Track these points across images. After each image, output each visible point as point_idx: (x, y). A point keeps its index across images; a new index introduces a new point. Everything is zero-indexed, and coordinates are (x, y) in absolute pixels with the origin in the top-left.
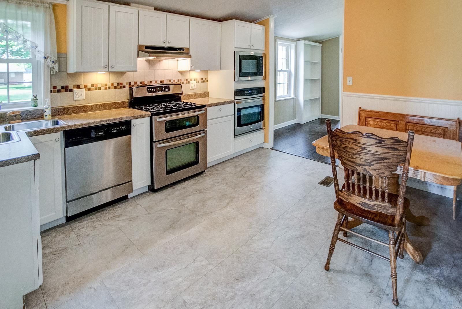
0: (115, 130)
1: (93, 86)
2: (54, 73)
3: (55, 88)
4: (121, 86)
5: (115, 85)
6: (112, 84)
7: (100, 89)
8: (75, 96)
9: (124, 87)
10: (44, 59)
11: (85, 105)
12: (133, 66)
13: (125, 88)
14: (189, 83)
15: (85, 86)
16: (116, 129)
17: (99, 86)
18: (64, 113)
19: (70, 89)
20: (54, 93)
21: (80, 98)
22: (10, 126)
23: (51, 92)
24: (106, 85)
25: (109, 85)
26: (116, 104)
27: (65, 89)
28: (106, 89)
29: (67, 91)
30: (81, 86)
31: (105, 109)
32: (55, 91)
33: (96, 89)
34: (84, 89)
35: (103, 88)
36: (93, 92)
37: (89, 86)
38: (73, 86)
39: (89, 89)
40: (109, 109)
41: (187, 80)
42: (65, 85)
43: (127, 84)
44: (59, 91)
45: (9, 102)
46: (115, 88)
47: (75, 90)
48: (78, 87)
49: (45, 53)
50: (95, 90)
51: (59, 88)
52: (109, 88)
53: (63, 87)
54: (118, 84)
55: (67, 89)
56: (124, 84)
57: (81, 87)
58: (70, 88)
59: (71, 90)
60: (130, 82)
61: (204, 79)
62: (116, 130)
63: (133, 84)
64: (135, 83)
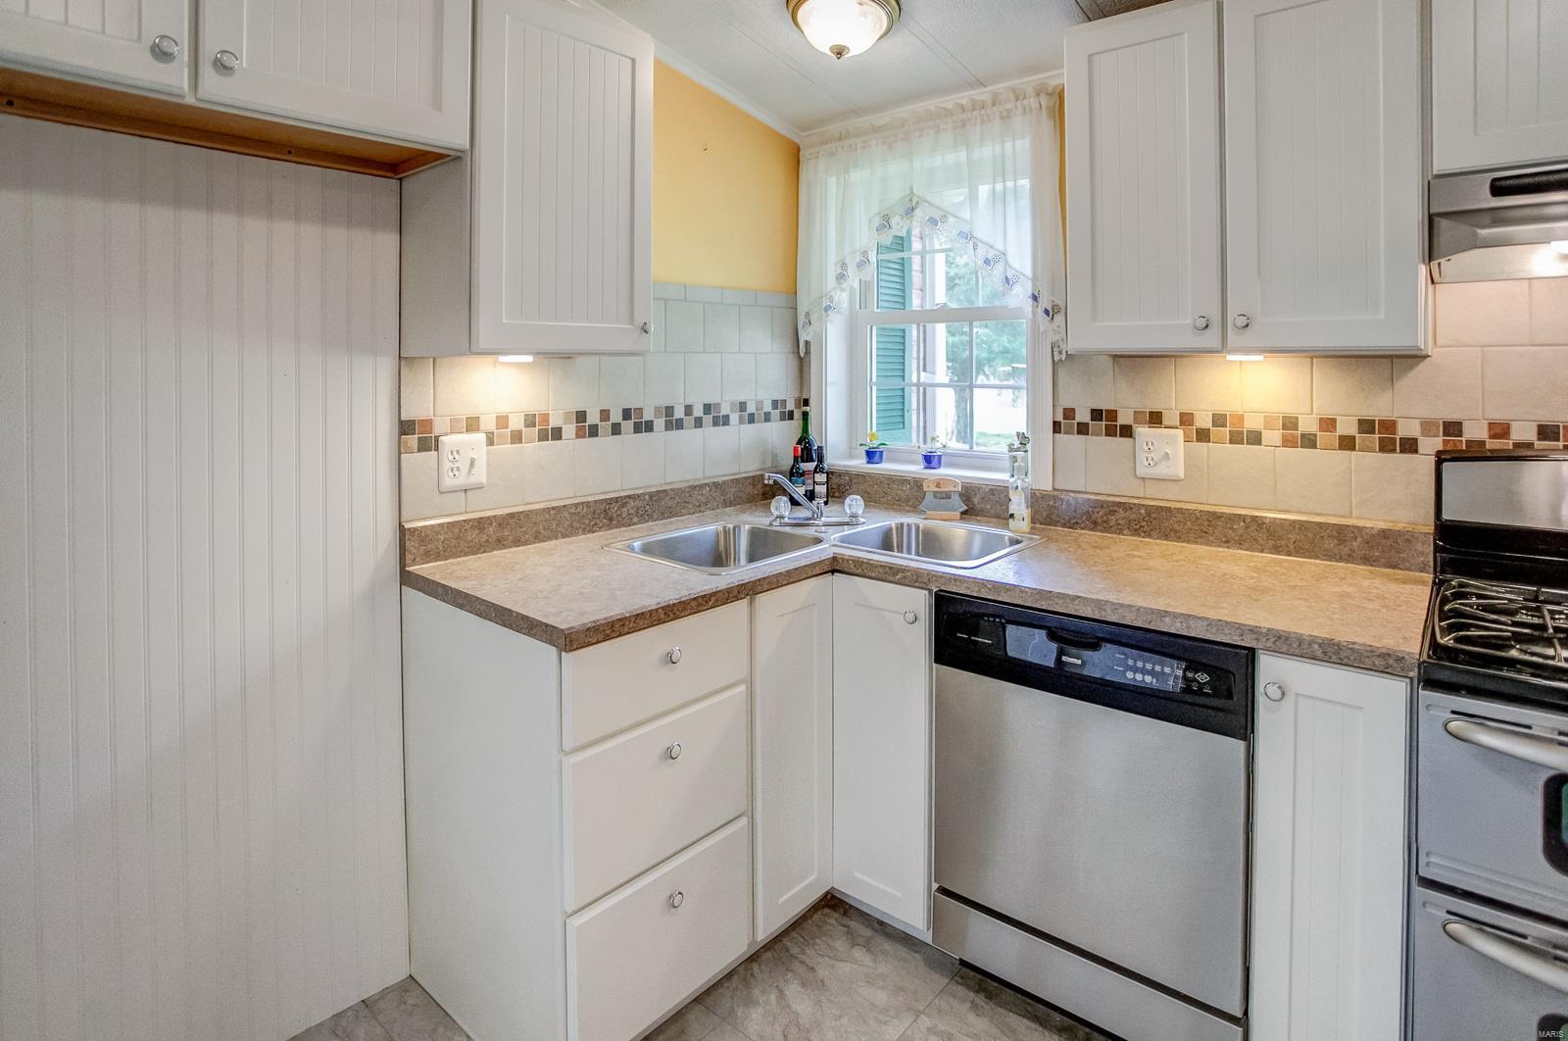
0: (1144, 671)
1: (1219, 420)
2: (1064, 357)
3: (1069, 413)
4: (1387, 438)
5: (1347, 427)
6: (1328, 424)
7: (1255, 438)
8: (1141, 456)
9: (1410, 446)
11: (1178, 505)
13: (1416, 451)
15: (1186, 419)
16: (1149, 666)
17: (1251, 424)
19: (1123, 427)
20: (1065, 433)
21: (1162, 470)
23: (1057, 427)
24: (1290, 423)
25: (1308, 425)
26: (1341, 533)
27: (1104, 423)
28: (1287, 442)
29: (1110, 432)
30: (1171, 417)
31: (1276, 550)
32: (1072, 426)
33: (1236, 438)
34: (1180, 432)
35: (1272, 436)
36: (1220, 451)
37: (1203, 421)
38: (1135, 412)
39: (1203, 436)
40: (1298, 551)
42: (1104, 406)
43: (1427, 426)
44: (1083, 429)
46: (1347, 443)
47: (1142, 431)
48: (1155, 419)
50: (1232, 442)
51: (1083, 416)
52: (1309, 441)
53: (1097, 414)
54: (1366, 426)
55: (1108, 423)
56: (1407, 429)
57: (1165, 422)
58: (1121, 421)
59: (1127, 432)
60: (1453, 416)
62: (1152, 673)
63: (1476, 431)
64: (1500, 430)
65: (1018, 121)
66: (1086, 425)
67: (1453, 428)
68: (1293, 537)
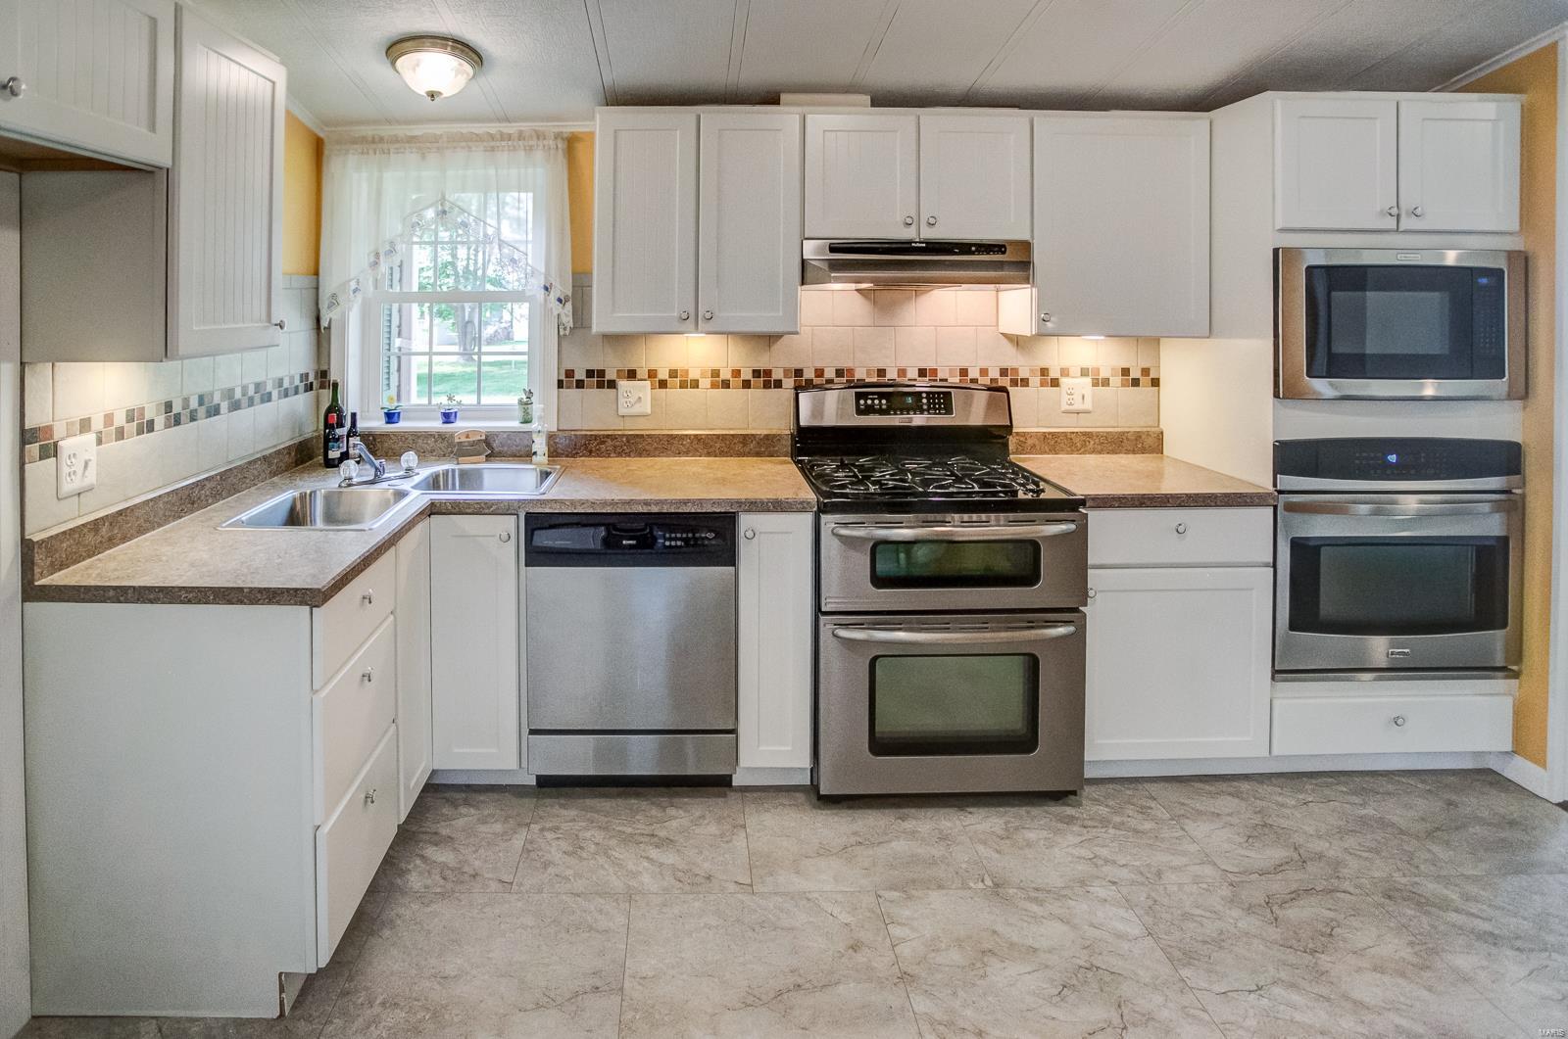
0: (676, 539)
1: (673, 374)
2: (567, 332)
3: (570, 373)
4: (765, 379)
5: (747, 375)
6: (737, 373)
7: (695, 384)
8: (621, 401)
9: (778, 384)
10: (543, 291)
11: (648, 432)
12: (781, 314)
13: (781, 387)
14: (1055, 383)
15: (652, 374)
16: (679, 535)
17: (693, 375)
18: (591, 452)
19: (609, 381)
20: (568, 388)
21: (637, 410)
22: (447, 471)
23: (560, 384)
24: (715, 373)
25: (726, 374)
26: (745, 439)
27: (596, 379)
28: (714, 386)
29: (600, 385)
30: (642, 373)
31: (709, 454)
32: (572, 382)
33: (683, 385)
34: (648, 382)
35: (705, 383)
36: (674, 394)
37: (663, 375)
38: (618, 371)
39: (663, 384)
40: (722, 454)
41: (1044, 372)
42: (595, 367)
43: (786, 372)
44: (580, 384)
45: (479, 402)
46: (746, 384)
47: (624, 384)
48: (632, 375)
49: (547, 275)
50: (681, 387)
51: (580, 375)
52: (726, 384)
53: (590, 373)
54: (756, 373)
55: (600, 379)
56: (777, 374)
57: (638, 377)
58: (608, 377)
59: (612, 384)
60: (799, 367)
61: (1135, 374)
62: (681, 539)
63: (809, 374)
64: (820, 373)
65: (539, 155)
66: (583, 381)
67: (799, 373)
68: (718, 445)
